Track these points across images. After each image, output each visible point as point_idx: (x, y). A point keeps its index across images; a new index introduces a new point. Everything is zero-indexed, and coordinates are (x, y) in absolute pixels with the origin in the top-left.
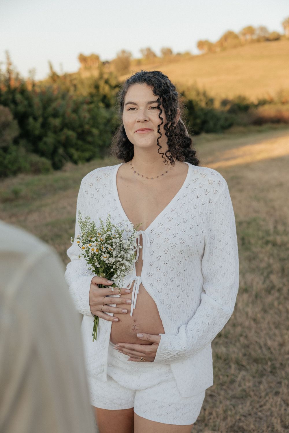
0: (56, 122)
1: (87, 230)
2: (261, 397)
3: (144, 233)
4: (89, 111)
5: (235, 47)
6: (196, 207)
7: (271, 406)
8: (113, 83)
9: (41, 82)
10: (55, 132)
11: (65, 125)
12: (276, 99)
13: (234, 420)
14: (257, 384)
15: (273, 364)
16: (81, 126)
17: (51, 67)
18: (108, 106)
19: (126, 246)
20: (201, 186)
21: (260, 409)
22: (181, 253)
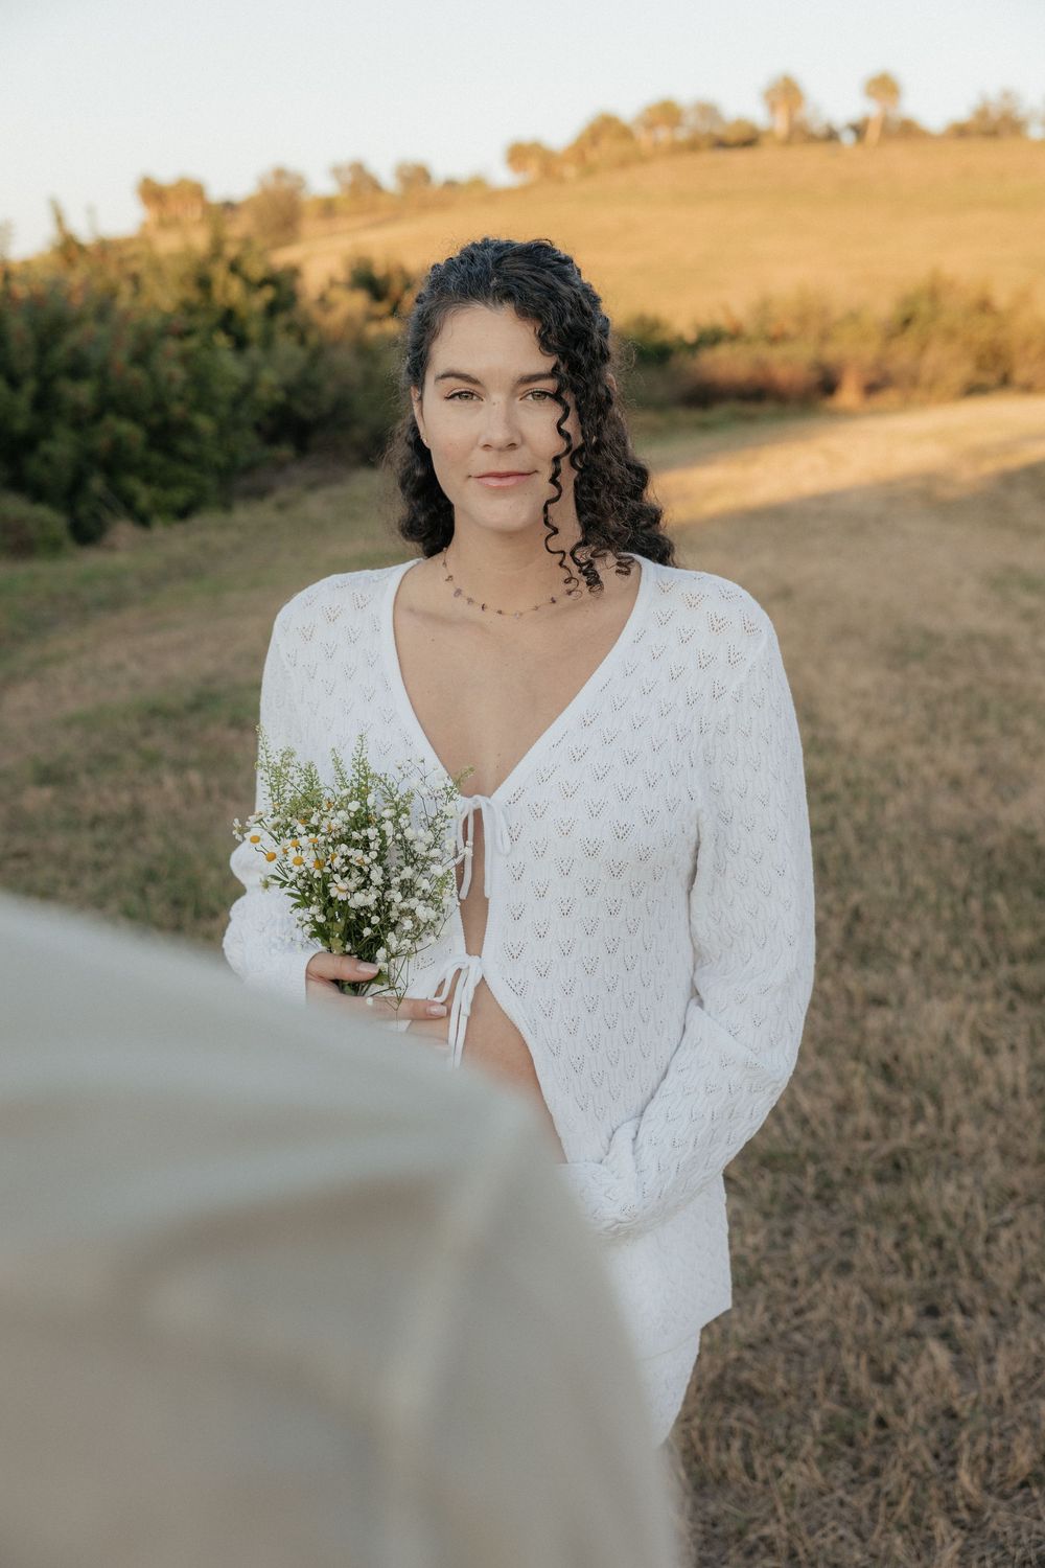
0: (82, 393)
1: (290, 791)
2: (795, 1283)
3: (488, 805)
4: (186, 359)
5: (623, 163)
6: (665, 710)
7: (832, 1309)
8: (256, 270)
9: (27, 264)
10: (77, 425)
11: (110, 403)
12: (750, 328)
13: (720, 1362)
14: (778, 1238)
15: (822, 1173)
16: (159, 406)
17: (59, 220)
18: (240, 343)
19: (419, 848)
20: (685, 636)
21: (796, 1322)
22: (616, 871)
